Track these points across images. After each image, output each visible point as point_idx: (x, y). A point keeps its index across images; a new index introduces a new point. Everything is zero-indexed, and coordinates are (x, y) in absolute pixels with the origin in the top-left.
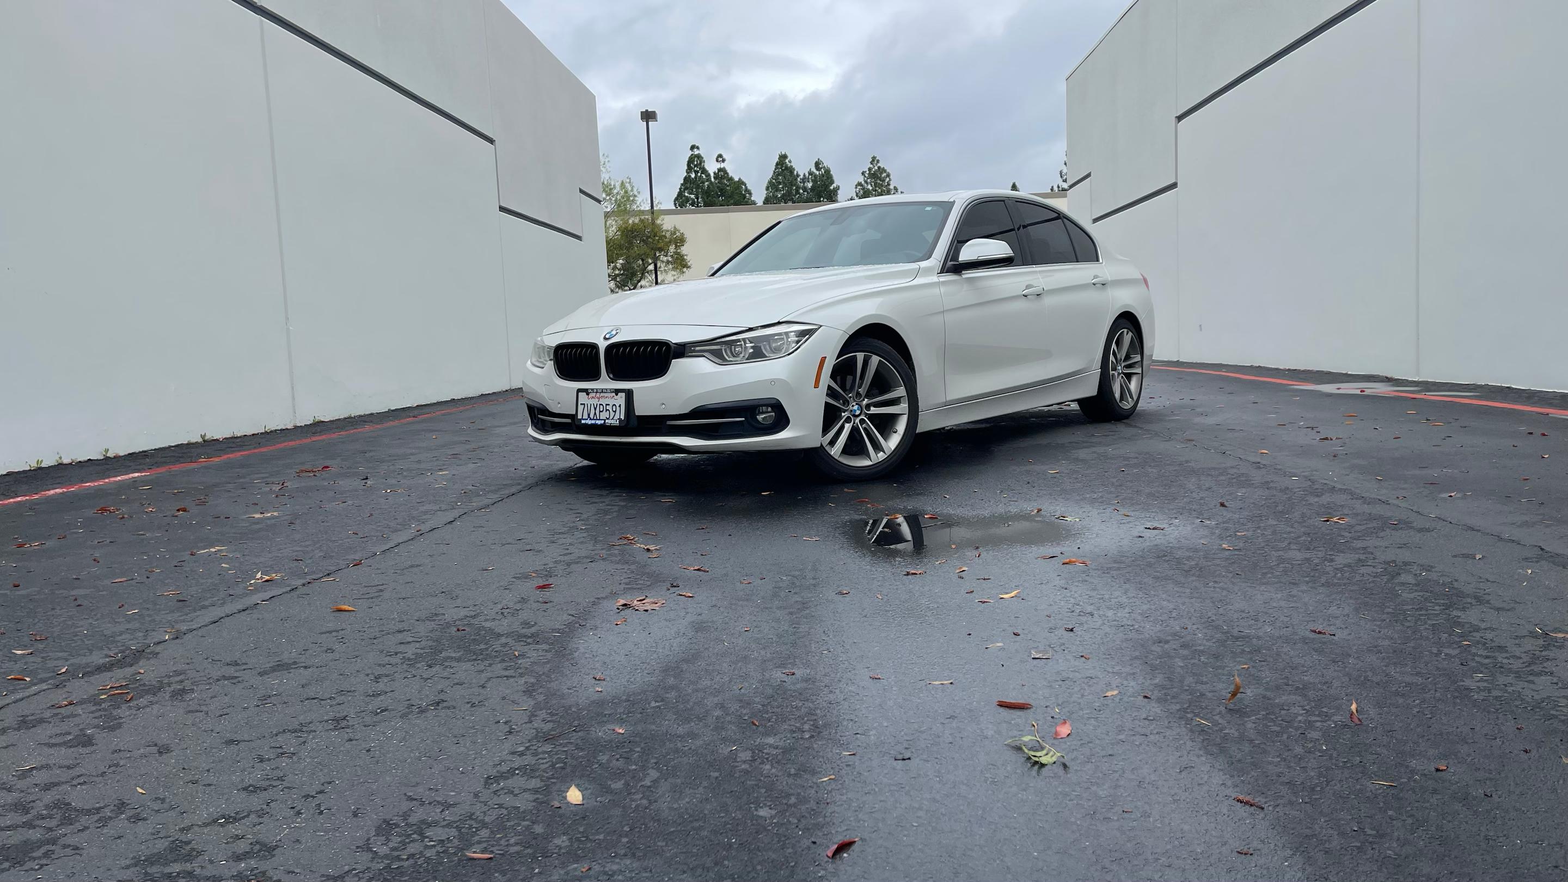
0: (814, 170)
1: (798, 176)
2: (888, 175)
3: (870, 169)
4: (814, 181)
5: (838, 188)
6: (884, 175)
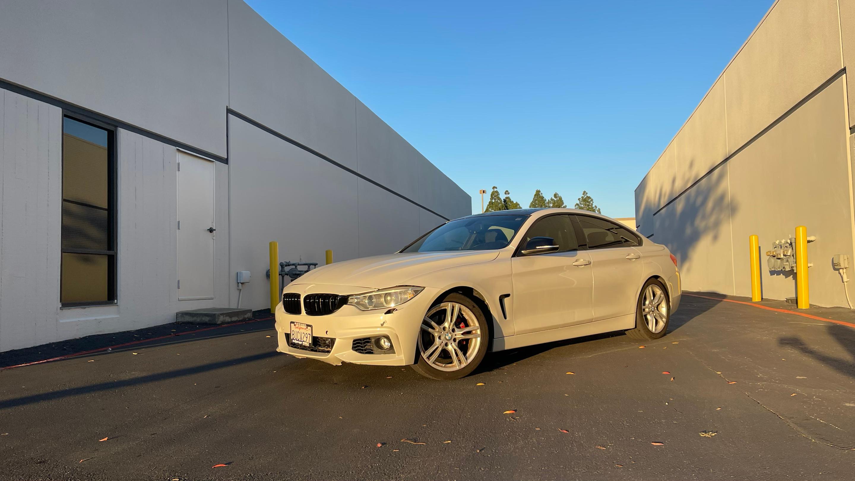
0: (553, 198)
1: (546, 200)
2: (592, 200)
3: (583, 198)
4: (554, 203)
6: (590, 200)
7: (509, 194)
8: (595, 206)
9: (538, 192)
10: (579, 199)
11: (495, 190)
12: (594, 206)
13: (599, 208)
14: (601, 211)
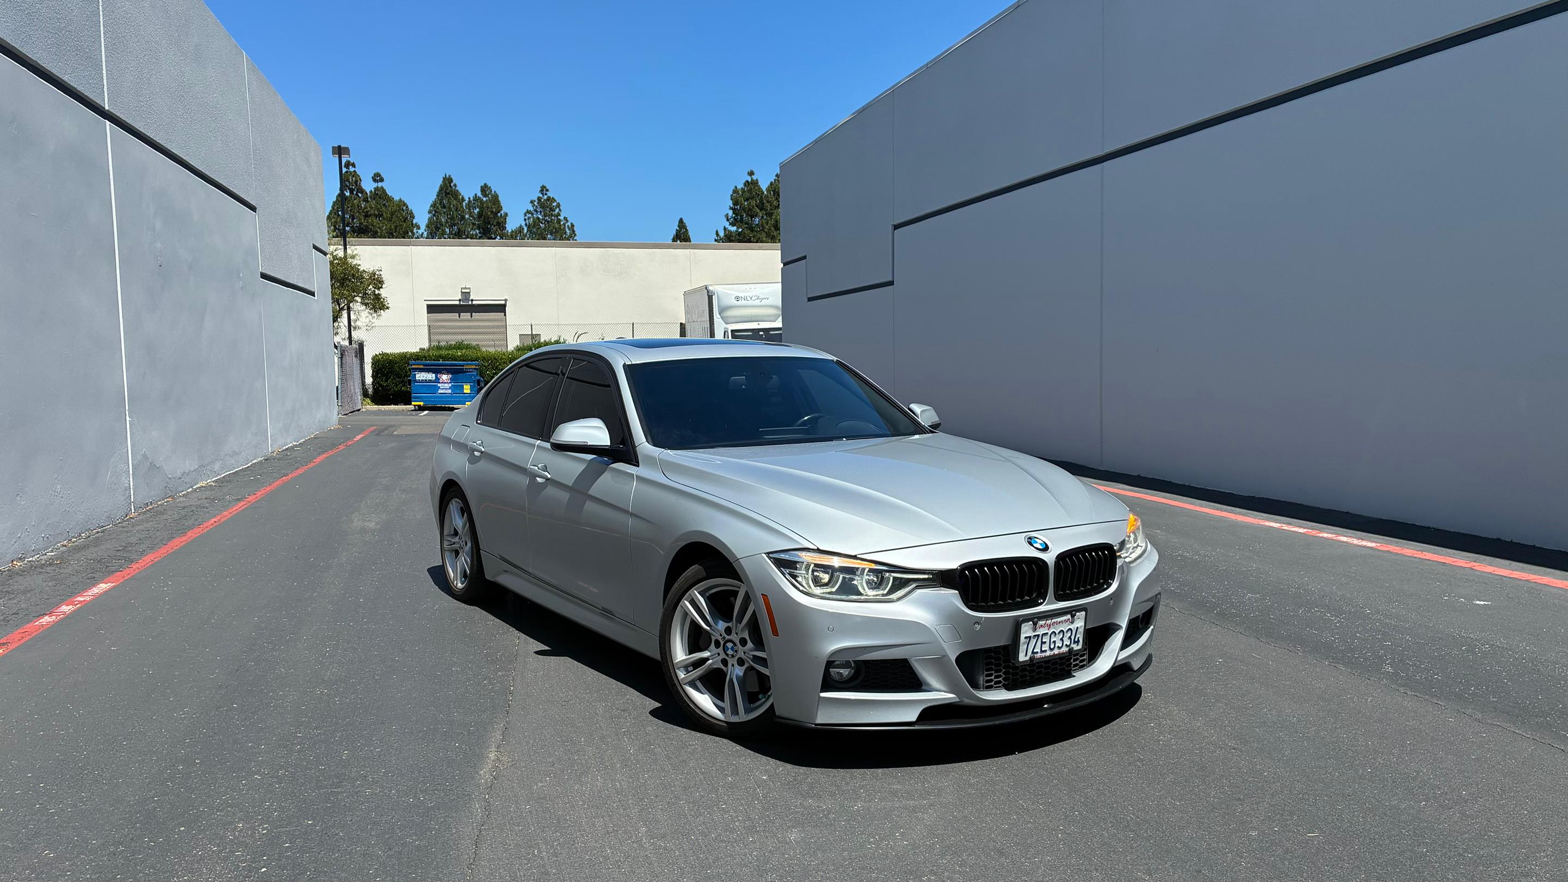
0: (479, 194)
1: (463, 200)
2: (558, 205)
3: (539, 199)
4: (481, 208)
5: (506, 214)
6: (555, 204)
7: (382, 180)
8: (565, 218)
9: (448, 181)
10: (532, 202)
11: (352, 169)
12: (561, 218)
13: (571, 223)
14: (575, 229)
